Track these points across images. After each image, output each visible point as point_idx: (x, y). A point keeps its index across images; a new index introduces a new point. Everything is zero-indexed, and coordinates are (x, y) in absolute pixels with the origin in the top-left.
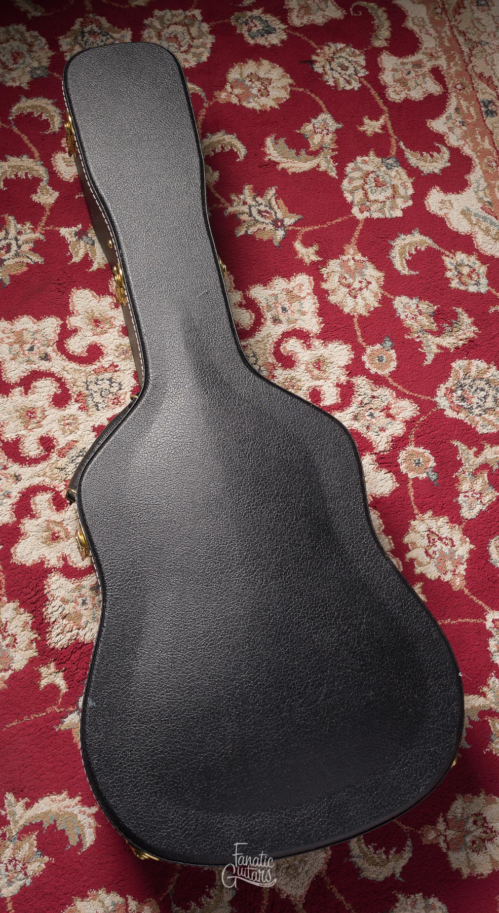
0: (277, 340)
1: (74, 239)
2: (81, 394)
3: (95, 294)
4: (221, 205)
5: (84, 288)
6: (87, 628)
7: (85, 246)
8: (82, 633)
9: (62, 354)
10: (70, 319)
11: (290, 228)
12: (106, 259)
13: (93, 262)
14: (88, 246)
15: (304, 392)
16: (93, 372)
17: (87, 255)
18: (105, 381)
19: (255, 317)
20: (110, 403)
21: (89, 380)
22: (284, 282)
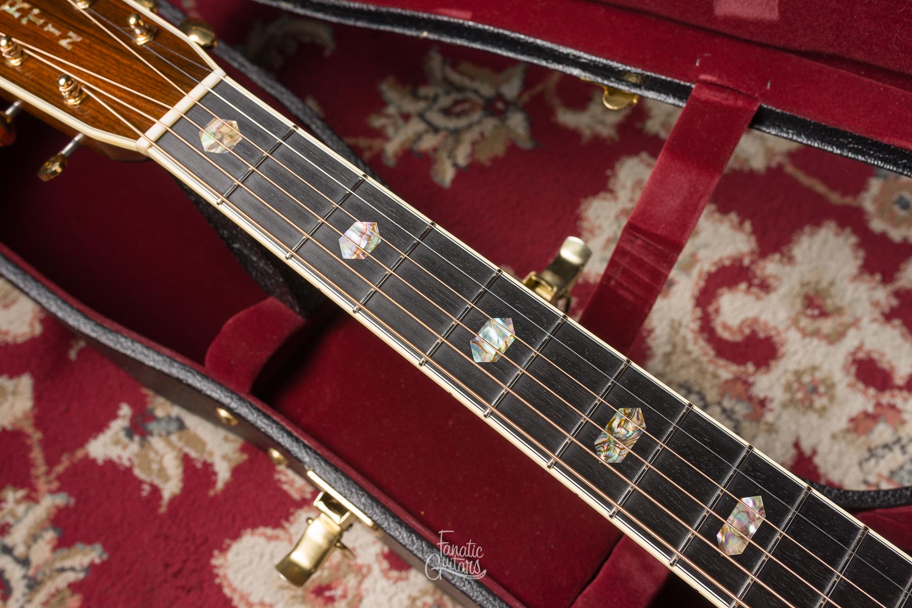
0: (699, 322)
1: (134, 447)
3: (269, 531)
5: (236, 536)
7: (170, 444)
11: (526, 98)
12: (231, 436)
13: (211, 465)
14: (174, 438)
17: (187, 461)
22: (605, 204)
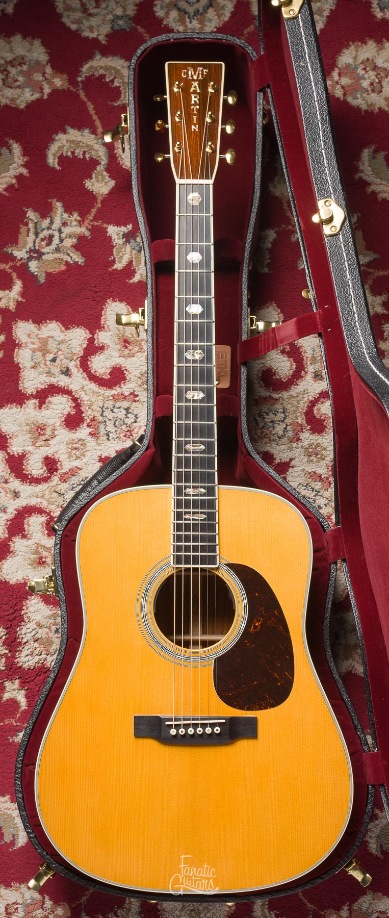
0: (313, 399)
1: (121, 241)
2: (94, 420)
4: (290, 227)
5: (121, 301)
7: (131, 252)
8: (49, 658)
9: (84, 372)
10: (100, 333)
13: (136, 272)
14: (134, 252)
15: (327, 463)
16: (111, 398)
17: (131, 263)
18: (122, 410)
19: (296, 368)
20: (122, 435)
21: (106, 406)
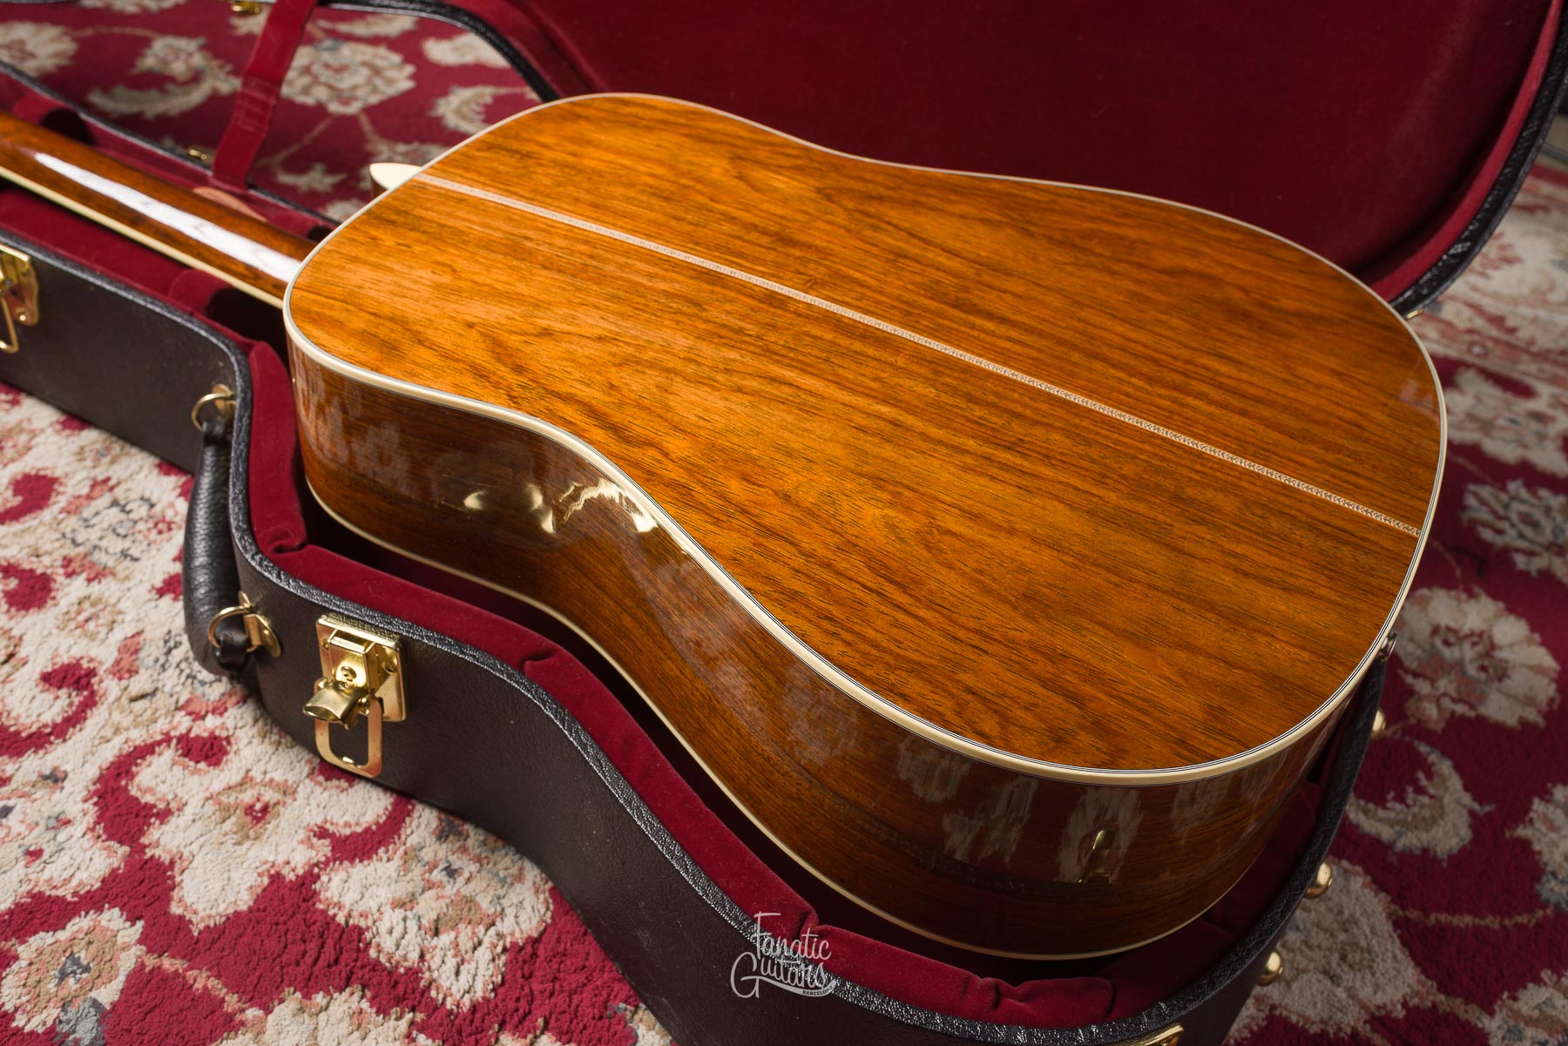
2: (70, 561)
6: (508, 911)
8: (506, 926)
16: (62, 516)
18: (105, 512)
20: (152, 536)
21: (68, 530)
